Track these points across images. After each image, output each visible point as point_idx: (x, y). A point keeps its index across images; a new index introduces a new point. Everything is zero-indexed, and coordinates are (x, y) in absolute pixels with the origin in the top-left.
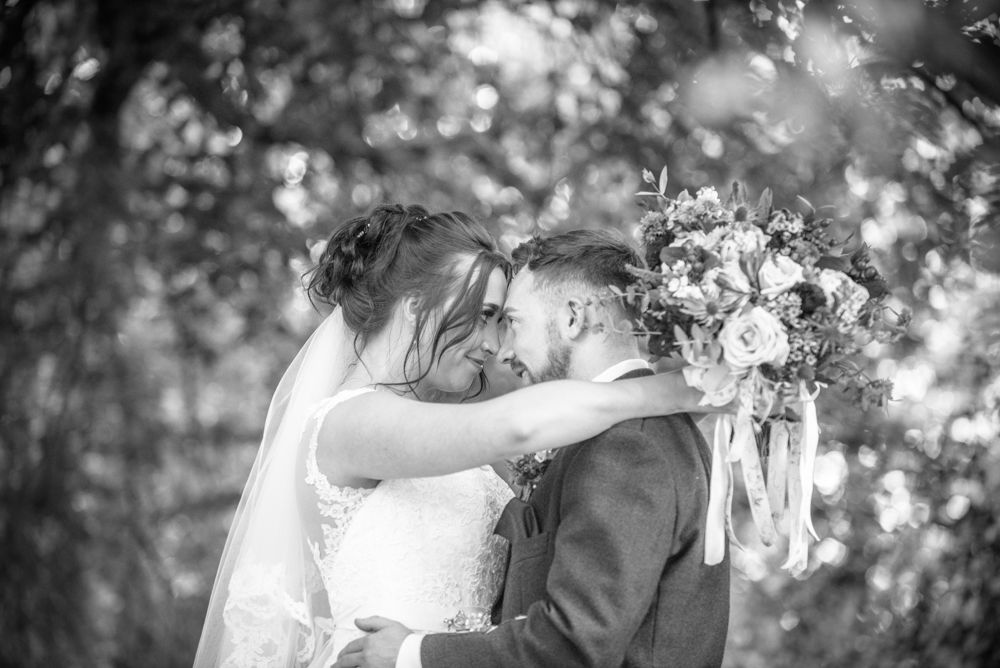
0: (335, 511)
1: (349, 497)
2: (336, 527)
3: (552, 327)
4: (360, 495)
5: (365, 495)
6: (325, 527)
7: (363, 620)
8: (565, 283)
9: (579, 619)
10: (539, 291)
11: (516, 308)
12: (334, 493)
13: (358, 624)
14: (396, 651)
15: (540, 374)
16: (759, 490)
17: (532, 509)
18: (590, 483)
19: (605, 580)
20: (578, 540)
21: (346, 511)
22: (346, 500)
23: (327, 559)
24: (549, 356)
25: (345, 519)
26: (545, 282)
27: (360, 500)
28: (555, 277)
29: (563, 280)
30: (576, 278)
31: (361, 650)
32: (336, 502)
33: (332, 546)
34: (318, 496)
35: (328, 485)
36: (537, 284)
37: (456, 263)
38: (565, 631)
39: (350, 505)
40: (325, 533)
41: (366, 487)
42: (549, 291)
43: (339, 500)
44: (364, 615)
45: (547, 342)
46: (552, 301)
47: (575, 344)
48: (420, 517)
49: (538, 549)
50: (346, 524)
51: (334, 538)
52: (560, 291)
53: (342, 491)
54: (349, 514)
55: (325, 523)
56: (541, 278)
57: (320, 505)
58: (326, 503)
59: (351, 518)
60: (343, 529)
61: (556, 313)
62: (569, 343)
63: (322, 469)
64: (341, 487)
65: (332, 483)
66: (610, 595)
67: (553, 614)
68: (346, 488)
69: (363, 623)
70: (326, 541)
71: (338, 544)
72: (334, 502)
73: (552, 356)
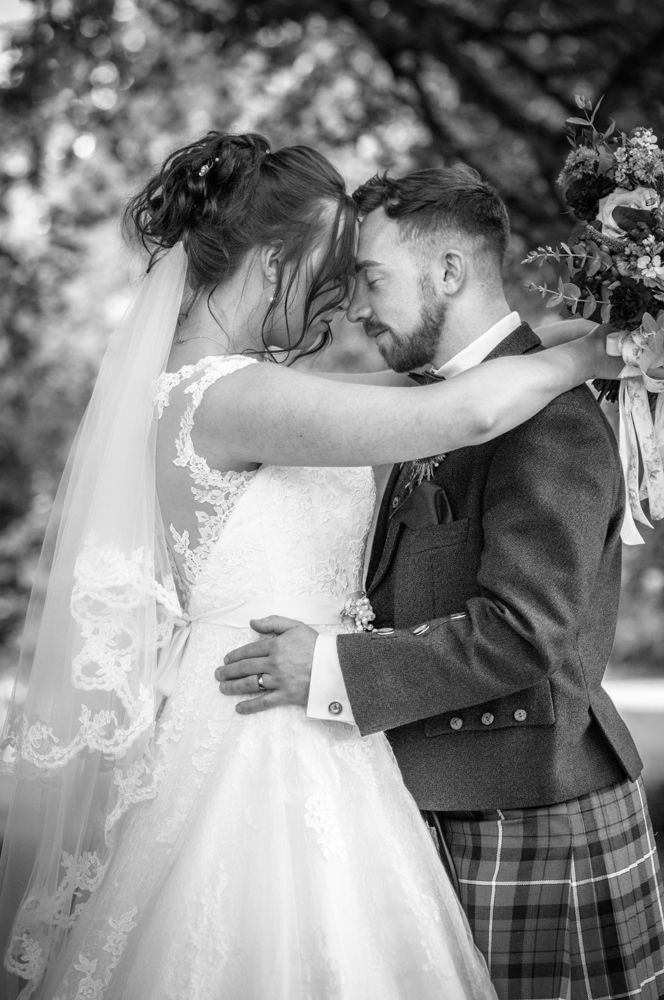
0: (214, 497)
1: (229, 482)
2: (215, 514)
3: (425, 283)
4: (242, 479)
5: (248, 479)
6: (199, 514)
7: (262, 621)
8: (438, 233)
9: (538, 619)
10: (408, 242)
11: (379, 262)
12: (215, 478)
13: (254, 626)
14: (310, 656)
15: (411, 336)
16: (656, 461)
17: (444, 492)
18: (530, 467)
19: (560, 575)
20: (521, 530)
21: (227, 497)
22: (228, 485)
23: (199, 550)
24: (422, 315)
25: (225, 506)
26: (414, 232)
27: (243, 484)
28: (425, 226)
29: (435, 229)
30: (449, 226)
31: (267, 656)
32: (216, 488)
33: (209, 536)
34: (193, 480)
35: (207, 468)
36: (403, 234)
37: (320, 211)
38: (525, 633)
39: (233, 490)
40: (200, 520)
41: (249, 470)
42: (421, 241)
43: (220, 485)
44: (260, 614)
45: (420, 299)
46: (424, 253)
47: (451, 301)
48: (310, 500)
49: (457, 537)
50: (227, 513)
51: (211, 527)
52: (434, 242)
53: (223, 475)
54: (231, 500)
55: (201, 510)
56: (409, 226)
57: (194, 490)
58: (202, 488)
59: (233, 504)
60: (223, 517)
61: (429, 267)
62: (444, 299)
63: (198, 450)
64: (224, 471)
65: (212, 467)
66: (566, 591)
67: (508, 615)
68: (230, 472)
69: (263, 625)
70: (201, 530)
71: (216, 534)
72: (212, 488)
73: (425, 314)
